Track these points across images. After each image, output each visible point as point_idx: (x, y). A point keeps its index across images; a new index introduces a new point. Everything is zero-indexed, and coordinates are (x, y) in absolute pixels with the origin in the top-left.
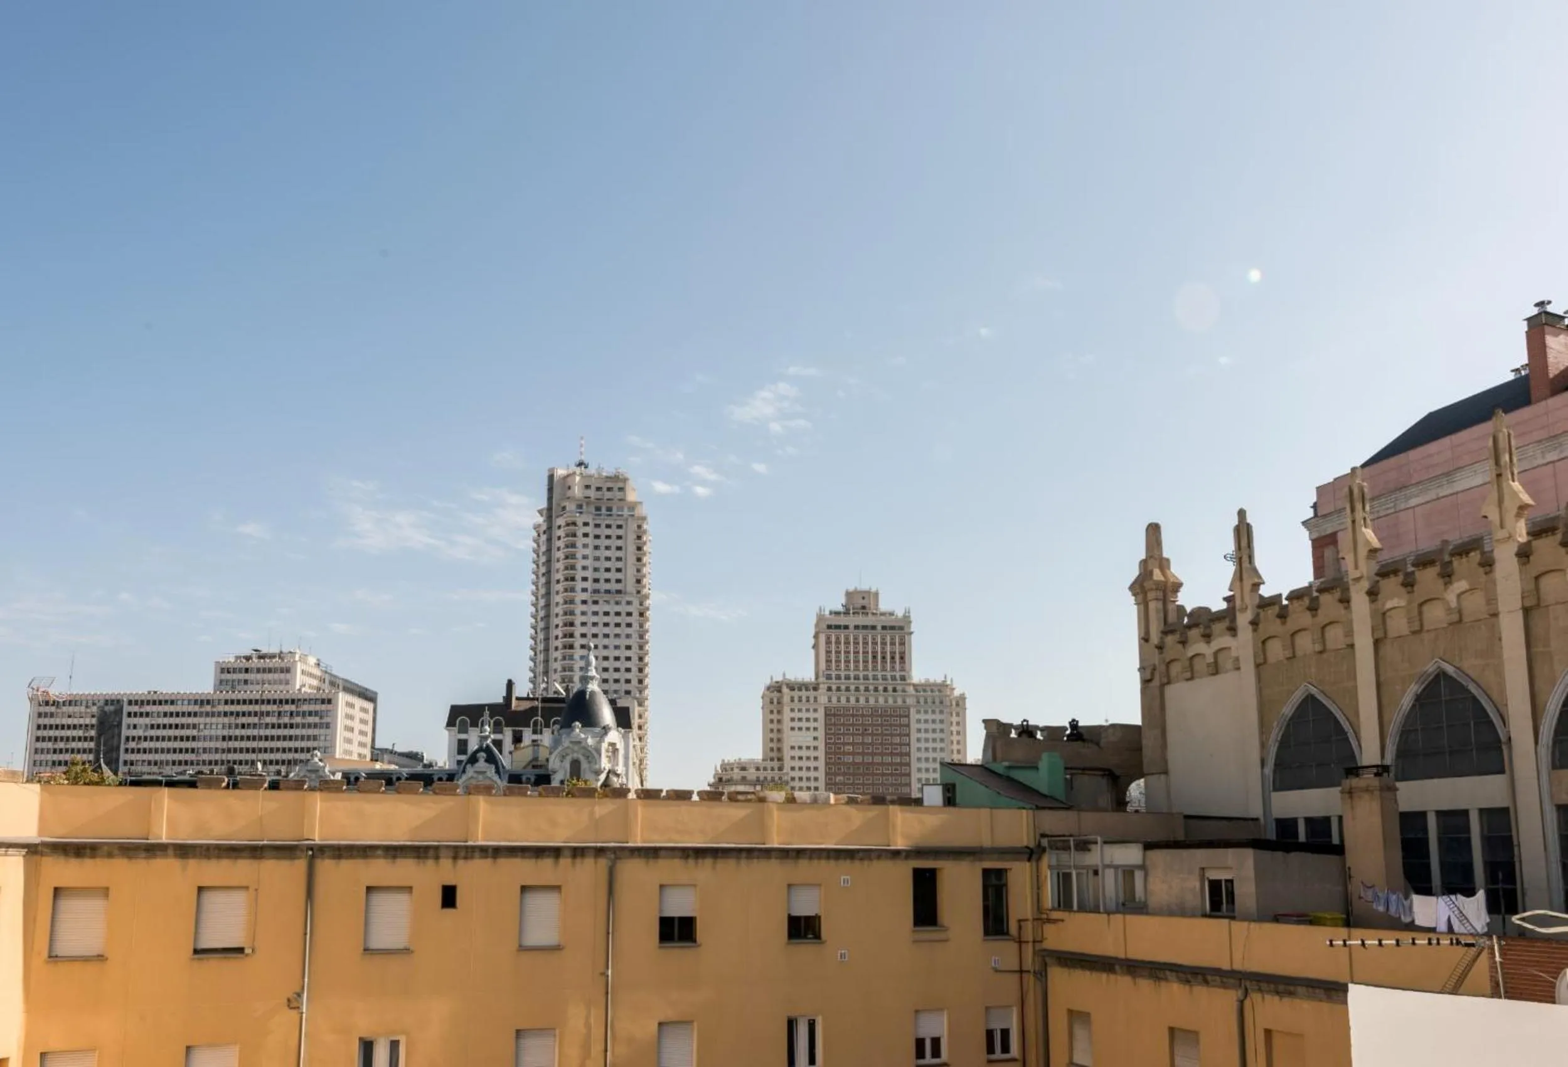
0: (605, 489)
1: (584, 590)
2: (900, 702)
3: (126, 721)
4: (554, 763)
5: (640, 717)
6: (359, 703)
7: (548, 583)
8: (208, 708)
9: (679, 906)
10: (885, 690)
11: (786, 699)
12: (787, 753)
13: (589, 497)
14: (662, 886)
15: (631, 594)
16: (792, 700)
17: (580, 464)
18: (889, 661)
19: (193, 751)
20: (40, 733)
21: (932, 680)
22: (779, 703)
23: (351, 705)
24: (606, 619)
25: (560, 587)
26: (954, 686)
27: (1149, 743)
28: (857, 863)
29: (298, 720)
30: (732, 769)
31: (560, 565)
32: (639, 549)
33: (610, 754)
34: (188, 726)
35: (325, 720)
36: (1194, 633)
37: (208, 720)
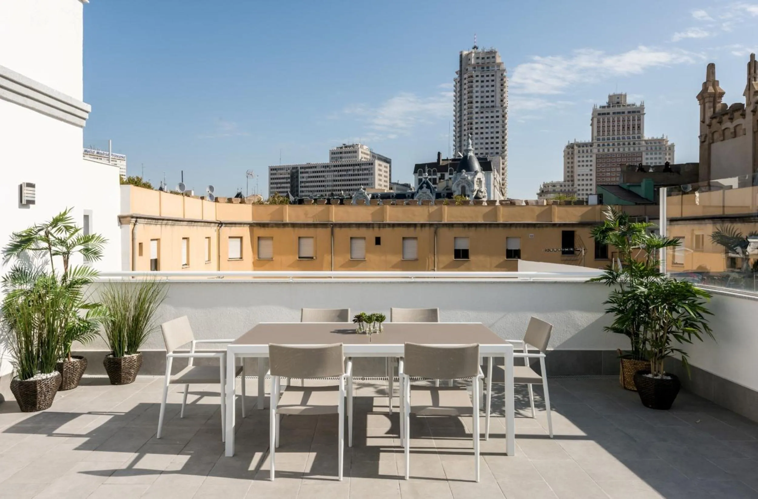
0: (486, 58)
1: (477, 107)
2: (637, 149)
3: (300, 175)
4: (455, 188)
5: (503, 164)
6: (384, 164)
7: (461, 105)
8: (328, 169)
10: (629, 144)
11: (576, 151)
12: (576, 178)
13: (479, 63)
15: (498, 107)
16: (579, 152)
17: (475, 47)
18: (631, 129)
19: (324, 186)
20: (272, 181)
21: (655, 138)
22: (572, 154)
23: (380, 165)
24: (487, 120)
25: (466, 107)
26: (668, 140)
29: (361, 172)
30: (548, 187)
31: (466, 97)
32: (502, 85)
33: (478, 183)
34: (322, 177)
35: (371, 172)
37: (328, 174)
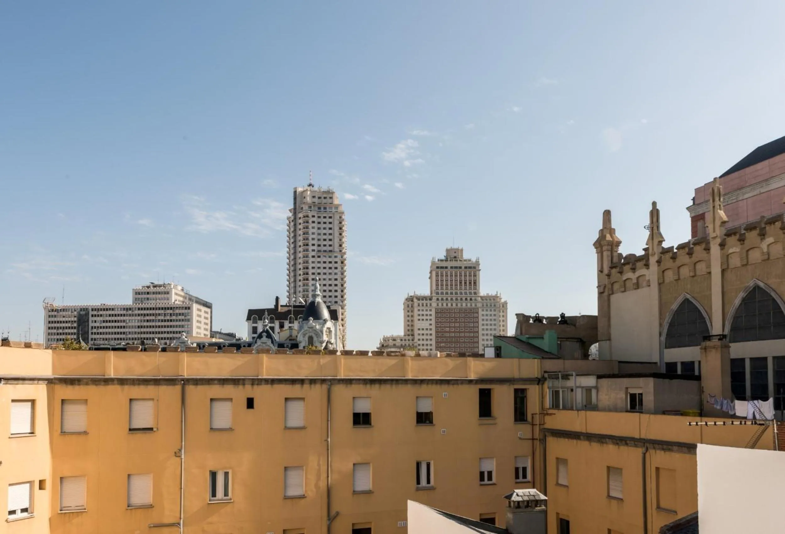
0: (323, 198)
1: (313, 250)
2: (473, 305)
3: (91, 319)
4: (300, 338)
5: (342, 314)
6: (204, 309)
7: (295, 247)
8: (130, 312)
9: (362, 407)
10: (466, 299)
11: (416, 304)
12: (416, 332)
13: (315, 202)
14: (354, 398)
15: (336, 252)
16: (419, 305)
17: (310, 185)
18: (468, 285)
19: (124, 333)
20: (51, 325)
21: (490, 294)
22: (412, 307)
23: (199, 310)
24: (325, 265)
25: (301, 249)
26: (501, 297)
27: (601, 325)
28: (451, 386)
29: (174, 318)
30: (389, 341)
31: (301, 238)
32: (341, 229)
33: (328, 333)
34: (121, 321)
35: (188, 317)
36: (627, 268)
37: (130, 318)
